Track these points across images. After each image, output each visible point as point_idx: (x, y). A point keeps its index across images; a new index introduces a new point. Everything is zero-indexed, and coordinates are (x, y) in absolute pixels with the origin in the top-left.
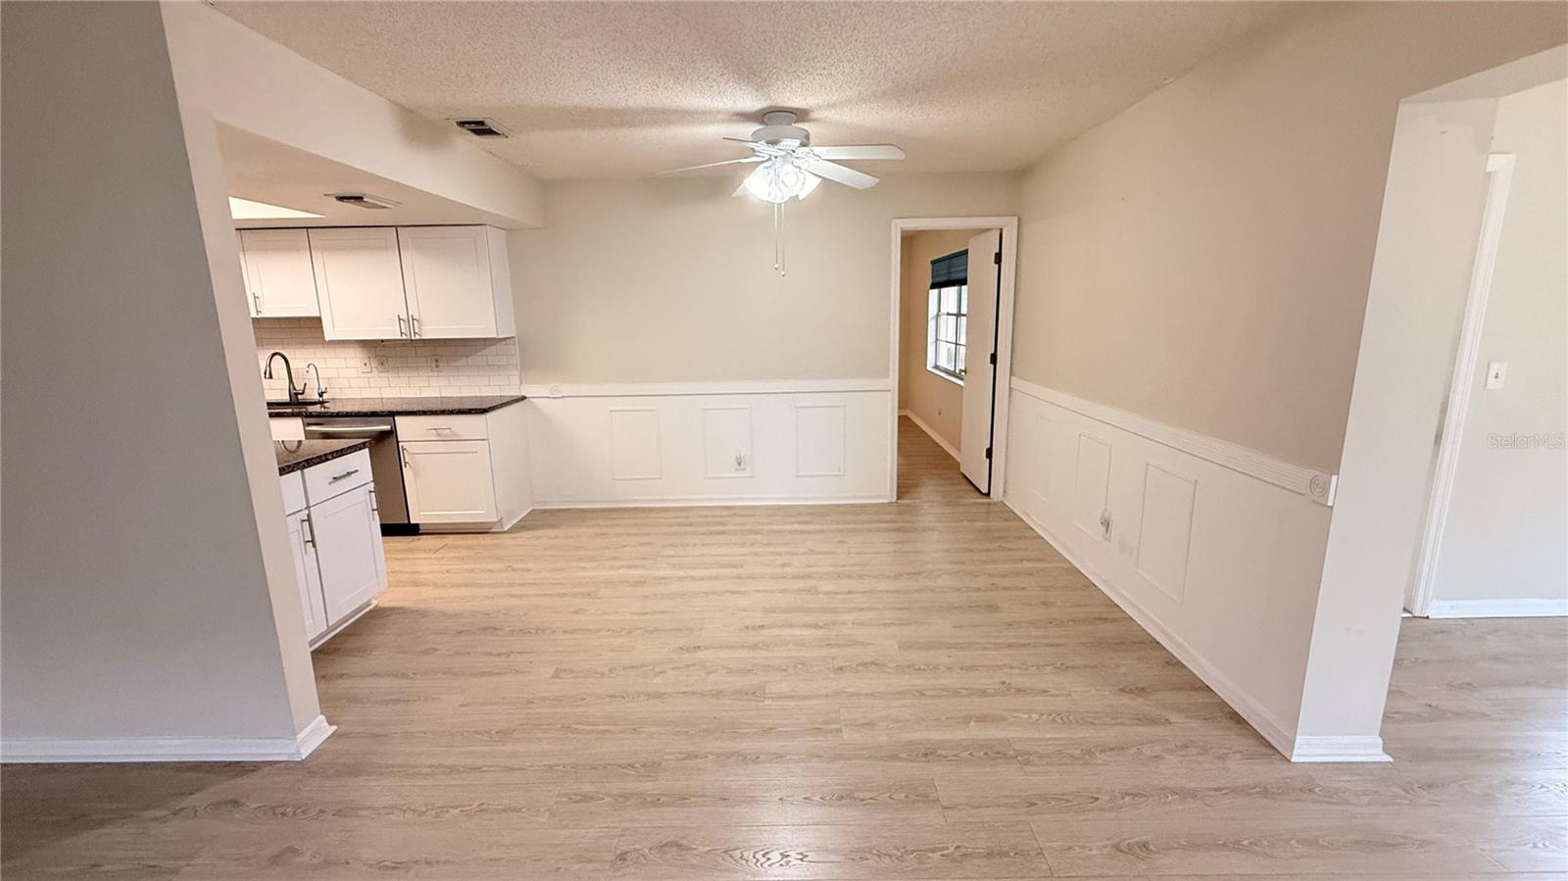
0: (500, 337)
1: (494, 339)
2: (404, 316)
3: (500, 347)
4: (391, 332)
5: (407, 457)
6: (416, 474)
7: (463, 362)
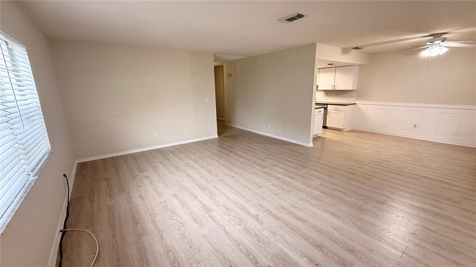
0: (353, 90)
1: (351, 90)
2: (334, 85)
3: (352, 92)
4: (330, 88)
5: (328, 113)
6: (329, 117)
7: (343, 95)
